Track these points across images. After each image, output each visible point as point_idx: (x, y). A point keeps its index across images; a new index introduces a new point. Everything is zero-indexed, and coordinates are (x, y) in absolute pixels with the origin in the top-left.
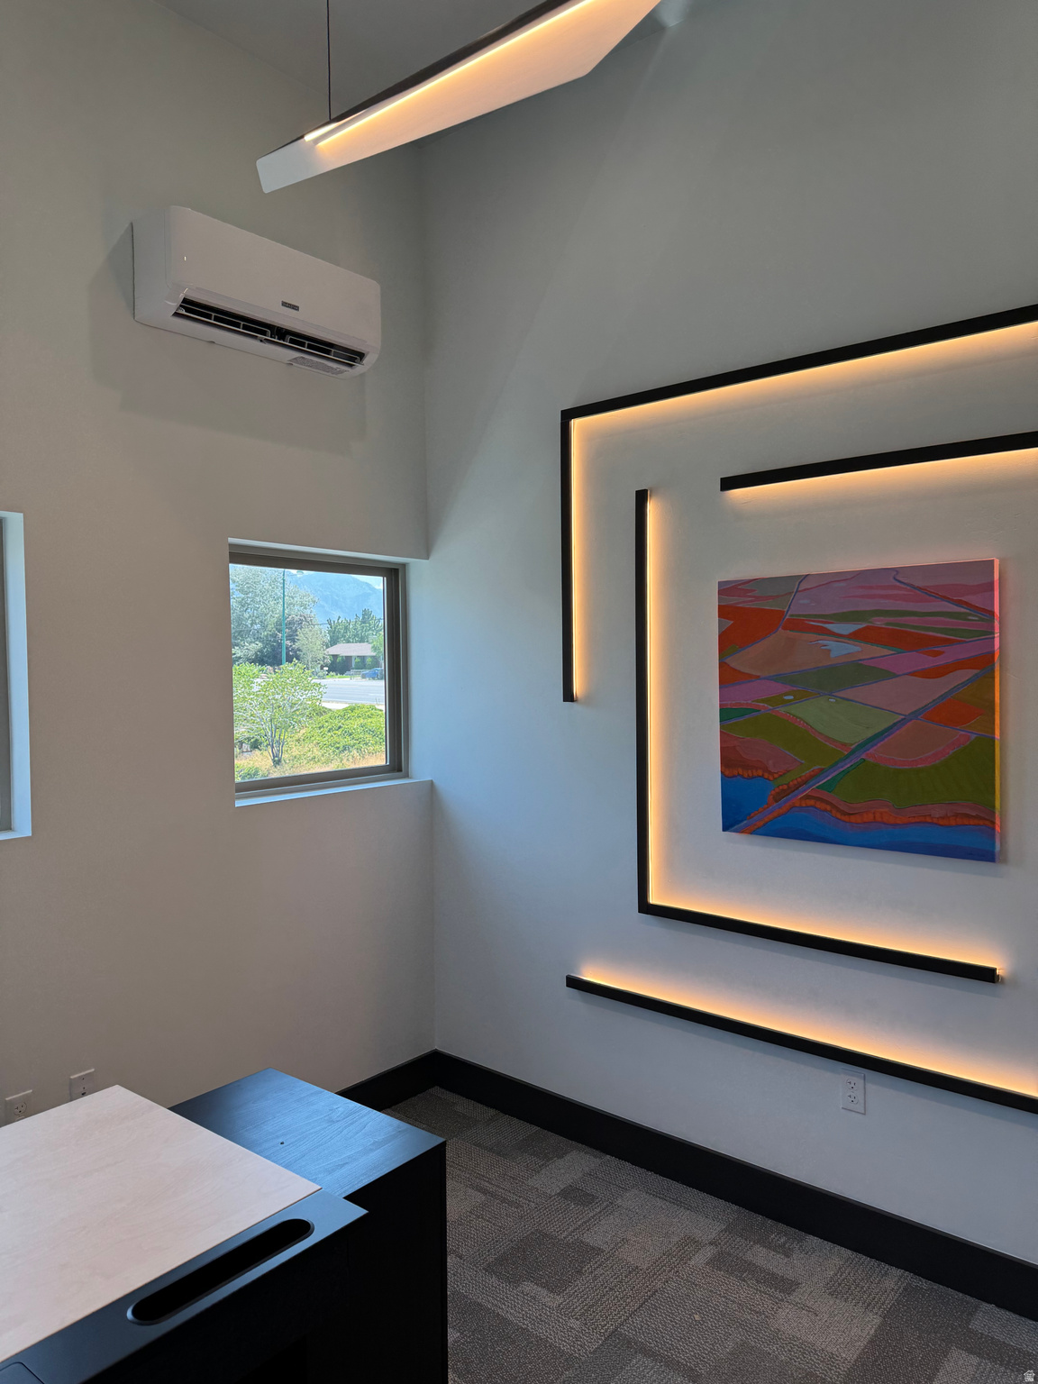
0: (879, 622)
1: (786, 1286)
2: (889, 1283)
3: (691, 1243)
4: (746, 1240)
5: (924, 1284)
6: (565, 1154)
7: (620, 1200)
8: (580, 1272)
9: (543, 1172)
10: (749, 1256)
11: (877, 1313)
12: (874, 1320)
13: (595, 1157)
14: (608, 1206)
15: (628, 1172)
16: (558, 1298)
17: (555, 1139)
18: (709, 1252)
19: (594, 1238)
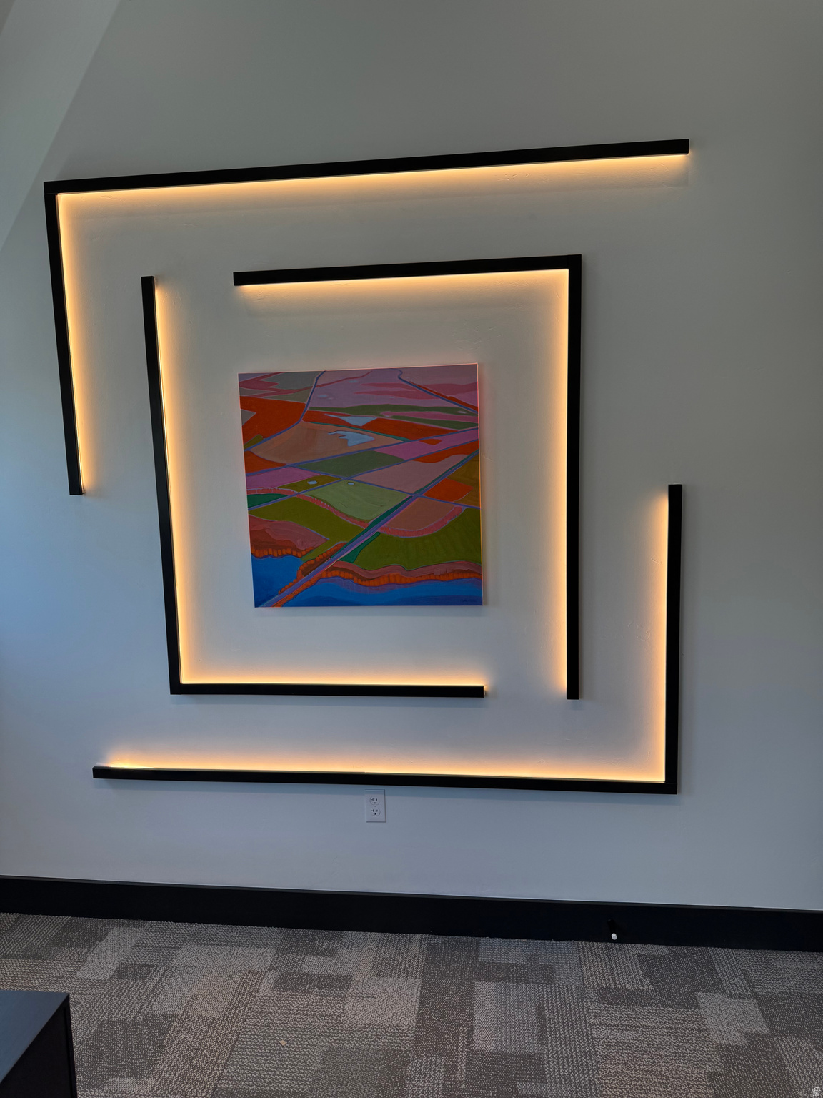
0: (388, 416)
1: (342, 982)
2: (415, 948)
3: (254, 975)
4: (297, 955)
5: (438, 940)
6: (106, 934)
7: (175, 960)
8: (162, 1046)
9: (89, 959)
10: (305, 969)
11: (416, 977)
12: (415, 984)
13: (137, 927)
14: (165, 970)
15: (173, 931)
16: (148, 1081)
17: (90, 923)
18: (271, 978)
19: (163, 1006)
